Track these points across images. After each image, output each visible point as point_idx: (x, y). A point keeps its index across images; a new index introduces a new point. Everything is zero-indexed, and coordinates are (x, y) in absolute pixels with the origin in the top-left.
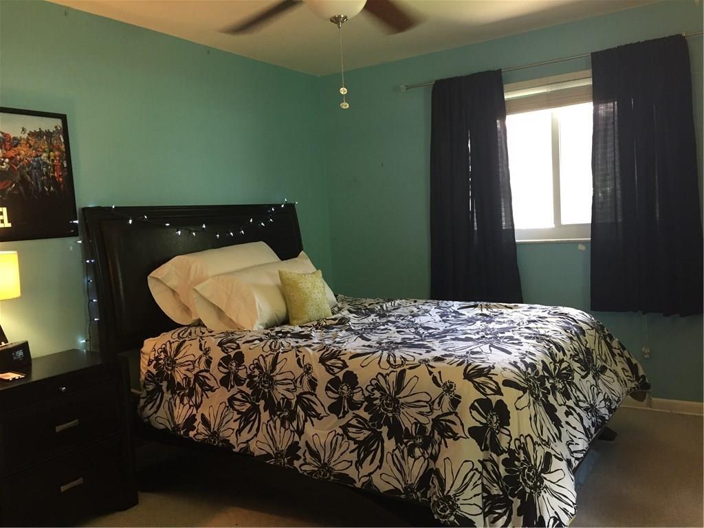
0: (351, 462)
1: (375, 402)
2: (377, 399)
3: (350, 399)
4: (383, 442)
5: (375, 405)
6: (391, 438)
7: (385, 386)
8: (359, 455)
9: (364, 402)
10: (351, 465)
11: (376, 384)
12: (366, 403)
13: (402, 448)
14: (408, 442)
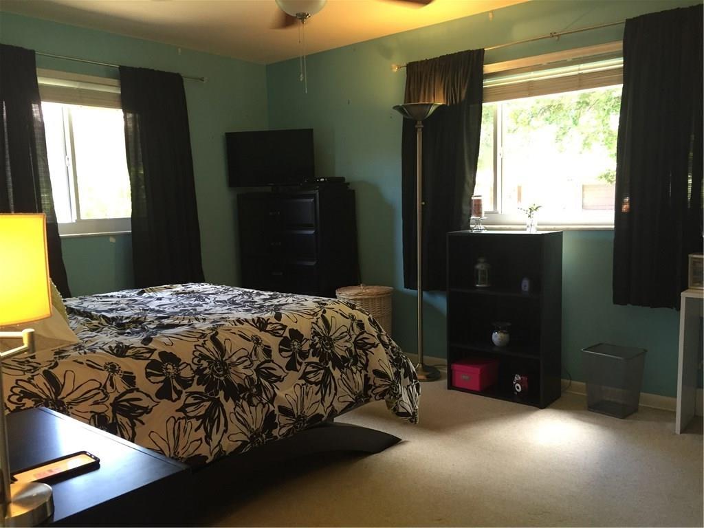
0: (201, 439)
1: (205, 372)
2: (206, 368)
3: (178, 378)
4: (222, 406)
5: (206, 375)
6: (228, 399)
7: (208, 354)
8: (206, 429)
9: (194, 376)
10: (201, 442)
11: (200, 355)
12: (197, 377)
13: (240, 403)
14: (245, 395)
